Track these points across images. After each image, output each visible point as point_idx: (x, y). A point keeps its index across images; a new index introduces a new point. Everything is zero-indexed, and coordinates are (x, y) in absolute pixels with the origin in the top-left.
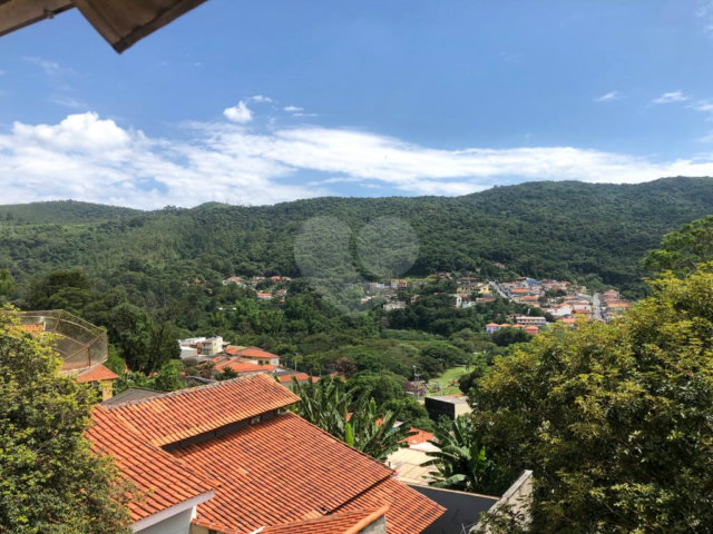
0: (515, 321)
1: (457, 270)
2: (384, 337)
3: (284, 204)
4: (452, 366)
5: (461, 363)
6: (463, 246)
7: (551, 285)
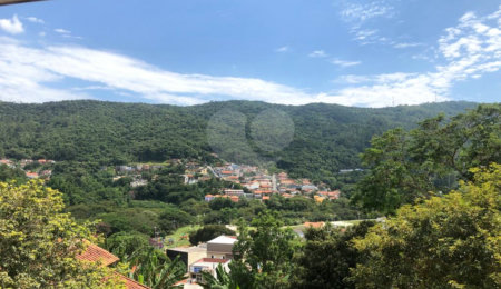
0: (224, 193)
1: (186, 157)
2: (131, 206)
3: (51, 103)
4: (182, 226)
5: (188, 223)
6: (190, 141)
7: (248, 169)
